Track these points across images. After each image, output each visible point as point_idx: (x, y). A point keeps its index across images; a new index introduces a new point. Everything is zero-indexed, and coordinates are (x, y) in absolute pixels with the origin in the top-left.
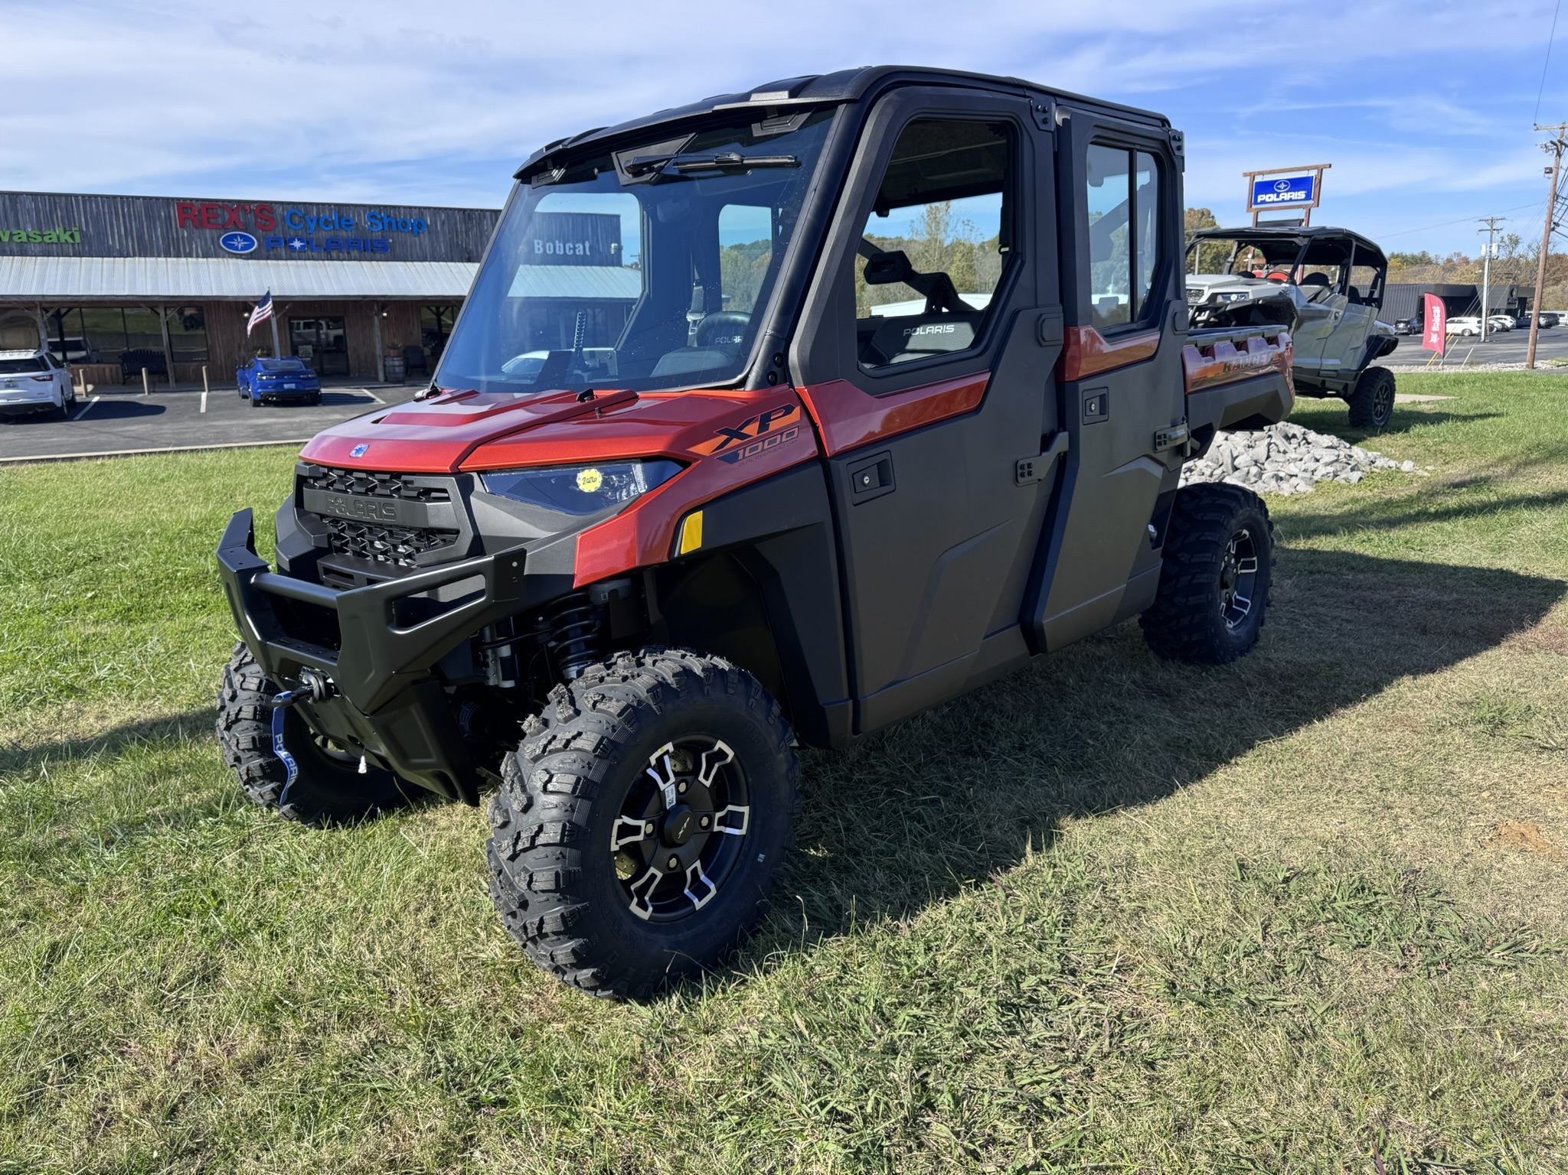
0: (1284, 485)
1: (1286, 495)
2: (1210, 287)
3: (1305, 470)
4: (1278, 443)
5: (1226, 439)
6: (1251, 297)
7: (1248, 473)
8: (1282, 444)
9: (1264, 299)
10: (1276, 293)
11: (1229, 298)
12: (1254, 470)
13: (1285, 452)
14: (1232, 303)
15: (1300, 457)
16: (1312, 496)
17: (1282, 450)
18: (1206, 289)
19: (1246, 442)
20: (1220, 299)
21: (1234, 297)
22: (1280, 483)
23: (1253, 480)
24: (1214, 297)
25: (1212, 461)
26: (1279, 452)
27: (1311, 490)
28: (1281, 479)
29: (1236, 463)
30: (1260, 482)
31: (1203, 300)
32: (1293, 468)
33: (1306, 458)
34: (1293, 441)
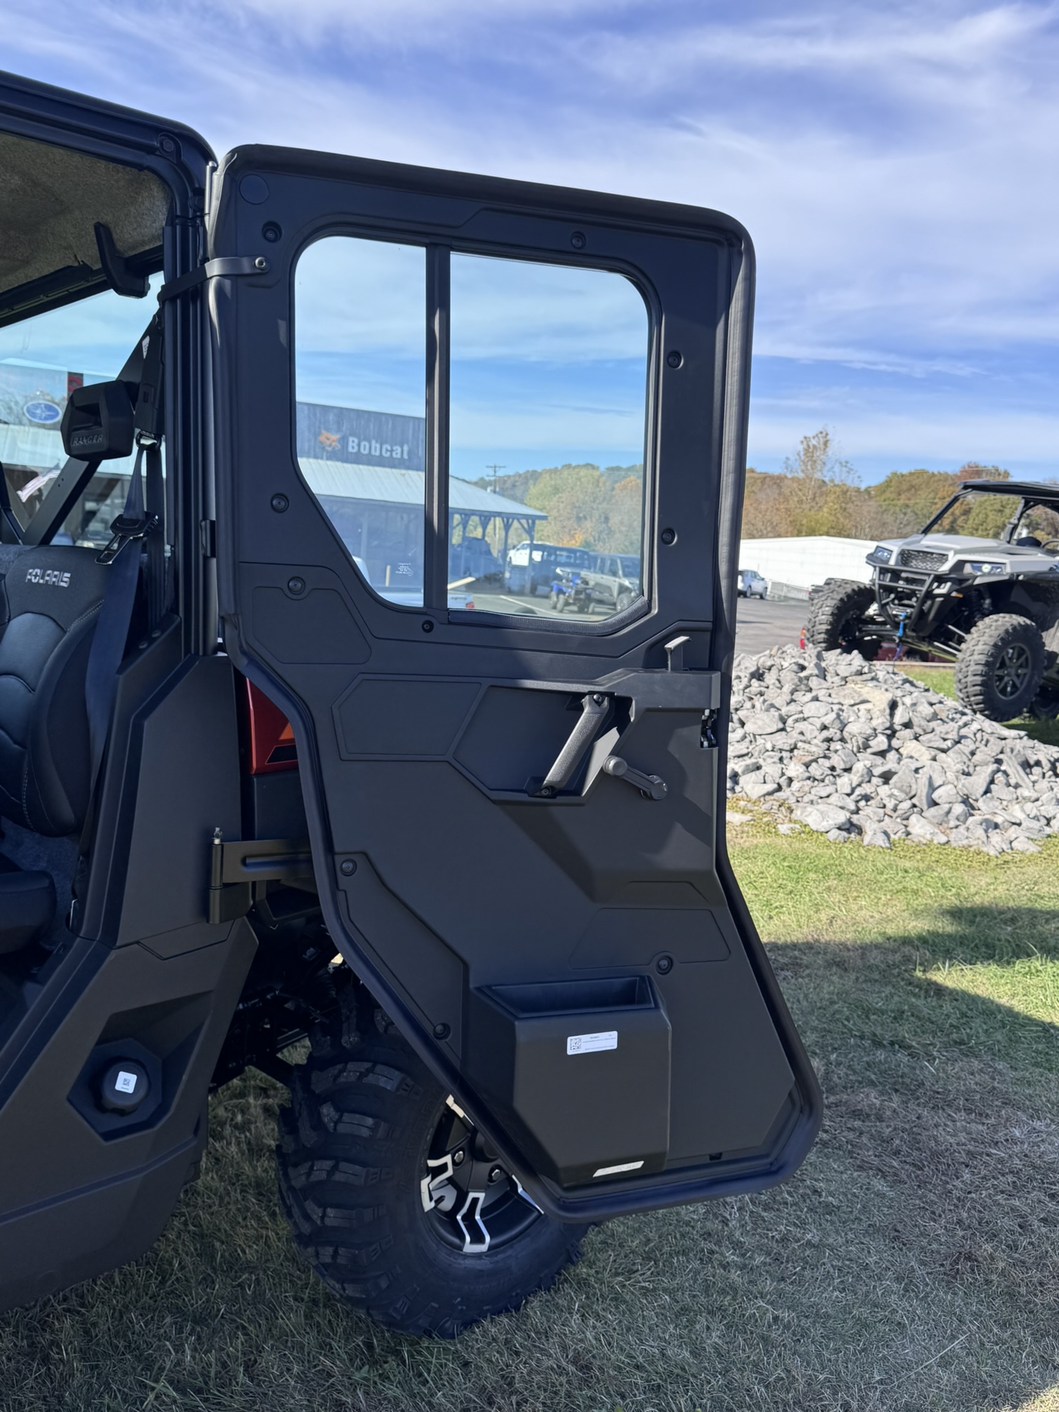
0: (995, 837)
1: (993, 853)
2: (957, 552)
3: (1036, 818)
4: (1009, 771)
5: (934, 759)
6: (1008, 570)
7: (949, 812)
8: (1016, 774)
9: (1025, 574)
10: (1045, 568)
11: (980, 569)
12: (959, 809)
13: (1017, 786)
14: (984, 575)
15: (1035, 796)
16: (1031, 859)
17: (1013, 781)
18: (951, 554)
19: (960, 767)
20: (968, 569)
21: (986, 568)
22: (992, 833)
23: (953, 823)
24: (960, 565)
25: (900, 789)
26: (1009, 785)
27: (1033, 848)
28: (996, 826)
29: (935, 796)
30: (962, 829)
31: (945, 568)
32: (1017, 813)
33: (1044, 798)
34: (1036, 770)
